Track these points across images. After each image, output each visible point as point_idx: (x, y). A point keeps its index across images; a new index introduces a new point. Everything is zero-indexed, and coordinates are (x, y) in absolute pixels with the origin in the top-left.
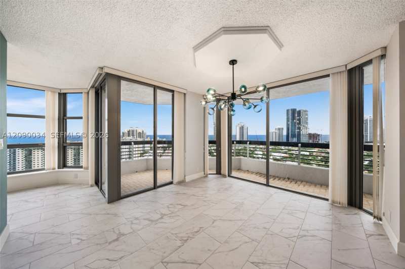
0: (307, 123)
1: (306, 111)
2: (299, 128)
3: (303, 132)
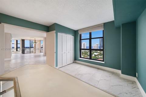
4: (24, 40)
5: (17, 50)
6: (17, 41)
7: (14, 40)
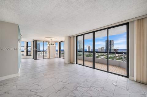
0: (113, 45)
1: (113, 41)
2: (110, 47)
3: (112, 48)
4: (36, 41)
5: (27, 55)
6: (27, 43)
7: (24, 42)
